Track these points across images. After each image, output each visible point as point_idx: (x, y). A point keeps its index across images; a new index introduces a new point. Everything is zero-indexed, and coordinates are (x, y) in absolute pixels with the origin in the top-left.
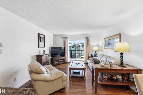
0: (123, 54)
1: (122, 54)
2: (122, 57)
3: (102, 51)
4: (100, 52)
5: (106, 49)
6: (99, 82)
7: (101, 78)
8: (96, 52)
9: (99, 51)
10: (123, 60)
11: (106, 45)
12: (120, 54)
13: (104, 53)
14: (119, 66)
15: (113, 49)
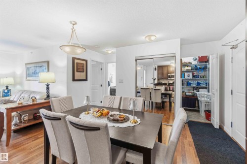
0: (50, 86)
1: (48, 85)
2: (48, 89)
3: (21, 84)
4: (18, 87)
5: (29, 80)
6: (13, 128)
7: (18, 122)
8: (7, 87)
9: (15, 85)
10: (49, 92)
11: (29, 75)
12: (46, 86)
13: (26, 88)
14: (45, 99)
15: (37, 81)
